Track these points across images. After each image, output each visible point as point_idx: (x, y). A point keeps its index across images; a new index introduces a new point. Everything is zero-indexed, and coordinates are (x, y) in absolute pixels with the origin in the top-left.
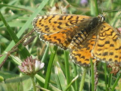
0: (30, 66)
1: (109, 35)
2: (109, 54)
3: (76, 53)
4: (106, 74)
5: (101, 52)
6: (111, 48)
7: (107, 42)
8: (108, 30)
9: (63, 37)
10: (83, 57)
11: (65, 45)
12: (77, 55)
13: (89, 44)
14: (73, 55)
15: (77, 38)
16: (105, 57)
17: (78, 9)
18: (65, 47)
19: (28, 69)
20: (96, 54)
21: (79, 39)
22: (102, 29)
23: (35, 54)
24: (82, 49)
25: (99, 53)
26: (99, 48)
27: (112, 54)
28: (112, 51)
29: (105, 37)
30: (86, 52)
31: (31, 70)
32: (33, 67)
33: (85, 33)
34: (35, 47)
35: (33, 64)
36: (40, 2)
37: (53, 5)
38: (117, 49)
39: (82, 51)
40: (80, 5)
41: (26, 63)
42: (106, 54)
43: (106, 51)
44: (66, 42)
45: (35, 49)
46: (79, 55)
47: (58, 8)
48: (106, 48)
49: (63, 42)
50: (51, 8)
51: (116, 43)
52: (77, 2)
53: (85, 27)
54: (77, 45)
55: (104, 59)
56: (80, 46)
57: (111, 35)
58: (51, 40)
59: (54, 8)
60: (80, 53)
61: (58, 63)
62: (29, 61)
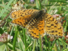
0: (5, 38)
1: (52, 21)
2: (55, 32)
3: (31, 31)
4: (46, 41)
5: (50, 30)
6: (55, 28)
7: (52, 25)
8: (51, 17)
9: (23, 21)
10: (35, 34)
11: (24, 25)
12: (32, 32)
13: (38, 26)
14: (29, 32)
15: (31, 22)
16: (53, 33)
17: (29, 5)
18: (24, 27)
19: (4, 40)
20: (47, 31)
21: (32, 23)
22: (46, 17)
23: (6, 31)
24: (34, 29)
25: (49, 31)
26: (48, 28)
27: (56, 32)
28: (56, 30)
29: (50, 22)
30: (37, 31)
31: (5, 40)
32: (6, 38)
33: (36, 19)
34: (5, 27)
35: (6, 37)
36: (8, 1)
37: (15, 3)
38: (59, 29)
39: (34, 30)
40: (30, 3)
41: (2, 37)
42: (53, 32)
43: (52, 30)
44: (24, 24)
45: (5, 28)
46: (33, 32)
47: (18, 5)
48: (53, 28)
49: (23, 24)
50: (14, 5)
51: (58, 25)
52: (28, 1)
53: (35, 16)
54: (31, 26)
55: (53, 35)
56: (33, 27)
57: (53, 20)
58: (16, 23)
59: (16, 5)
60: (33, 31)
61: (19, 35)
62: (4, 35)
